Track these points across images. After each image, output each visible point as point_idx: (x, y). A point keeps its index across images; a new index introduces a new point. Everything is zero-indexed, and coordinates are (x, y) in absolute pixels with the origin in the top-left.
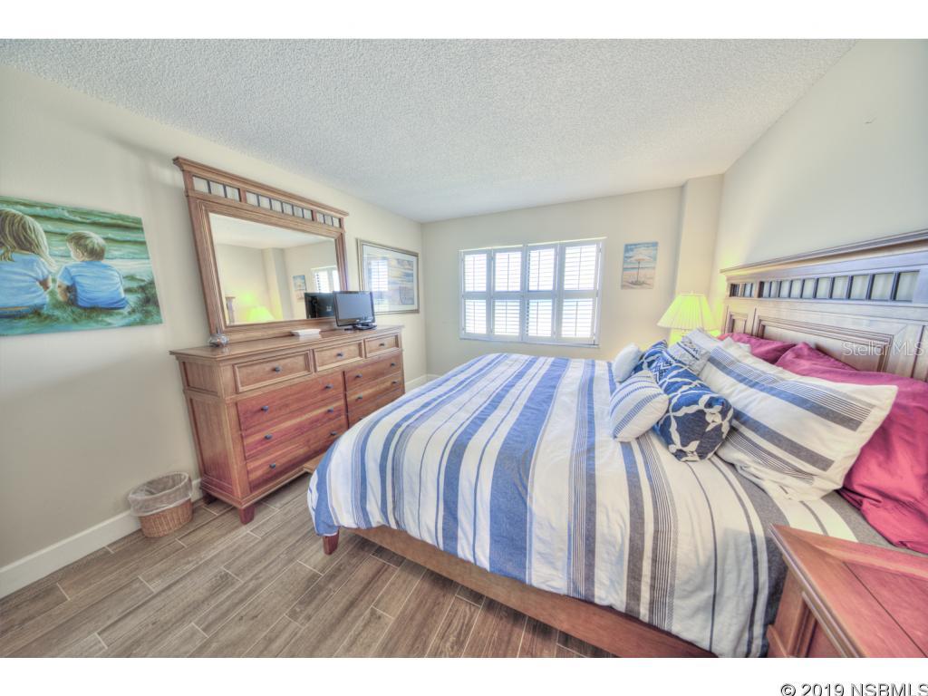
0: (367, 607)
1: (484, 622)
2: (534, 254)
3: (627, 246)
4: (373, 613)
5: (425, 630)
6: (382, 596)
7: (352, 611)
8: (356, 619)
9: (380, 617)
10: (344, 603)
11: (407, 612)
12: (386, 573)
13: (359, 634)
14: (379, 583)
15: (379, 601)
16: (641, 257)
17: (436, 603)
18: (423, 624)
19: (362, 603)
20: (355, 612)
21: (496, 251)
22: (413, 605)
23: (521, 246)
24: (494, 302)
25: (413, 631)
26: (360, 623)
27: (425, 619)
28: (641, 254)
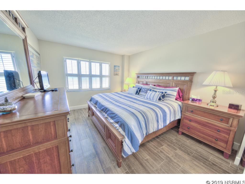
0: (144, 161)
1: (154, 143)
2: (92, 64)
3: (114, 66)
4: (146, 160)
5: (153, 152)
6: (142, 157)
7: (143, 165)
8: (146, 164)
9: (147, 159)
10: (140, 166)
11: (148, 154)
12: (135, 154)
13: (150, 164)
14: (138, 157)
15: (143, 158)
16: (117, 69)
17: (148, 148)
18: (152, 152)
19: (142, 162)
20: (144, 164)
21: (81, 60)
22: (147, 152)
23: (89, 60)
24: (81, 78)
25: (152, 154)
26: (147, 164)
27: (150, 151)
28: (117, 68)
